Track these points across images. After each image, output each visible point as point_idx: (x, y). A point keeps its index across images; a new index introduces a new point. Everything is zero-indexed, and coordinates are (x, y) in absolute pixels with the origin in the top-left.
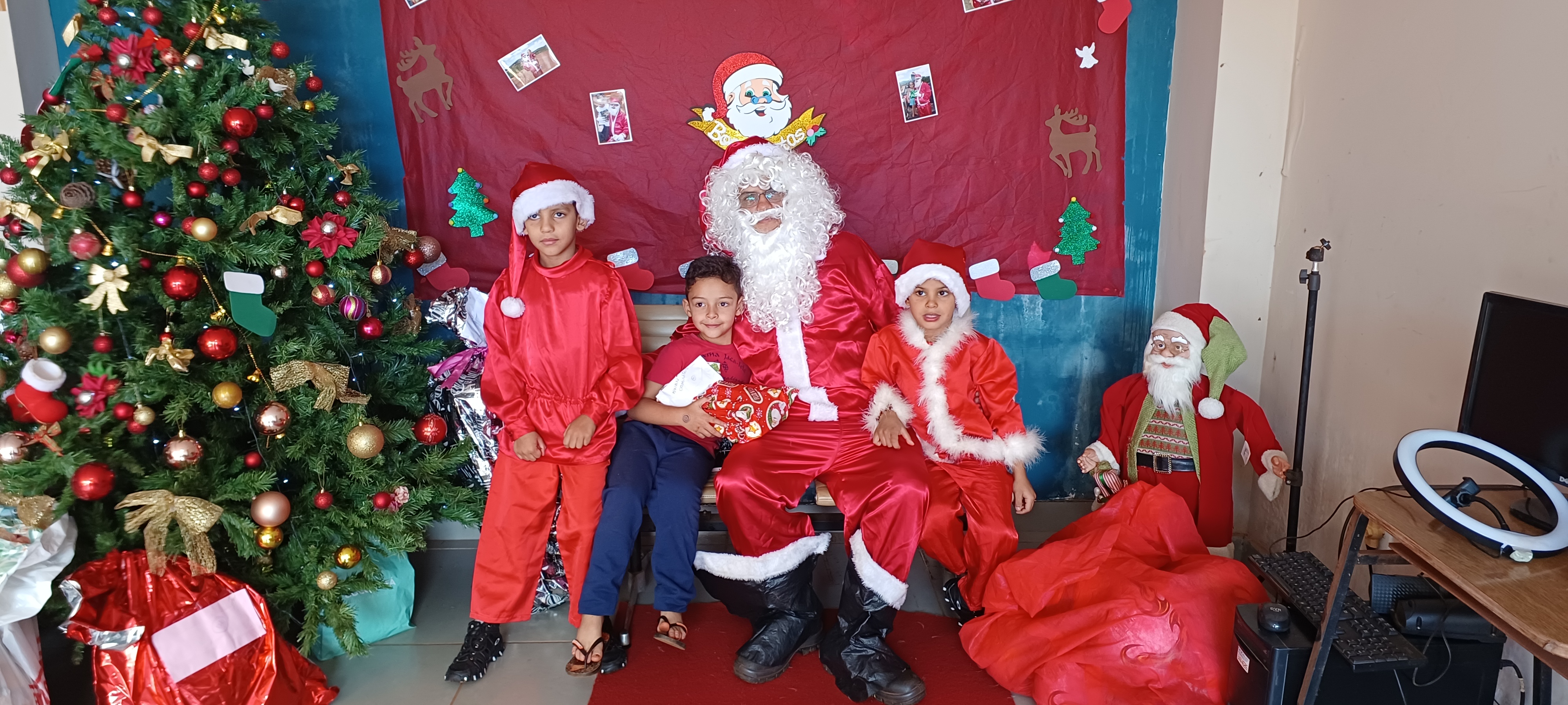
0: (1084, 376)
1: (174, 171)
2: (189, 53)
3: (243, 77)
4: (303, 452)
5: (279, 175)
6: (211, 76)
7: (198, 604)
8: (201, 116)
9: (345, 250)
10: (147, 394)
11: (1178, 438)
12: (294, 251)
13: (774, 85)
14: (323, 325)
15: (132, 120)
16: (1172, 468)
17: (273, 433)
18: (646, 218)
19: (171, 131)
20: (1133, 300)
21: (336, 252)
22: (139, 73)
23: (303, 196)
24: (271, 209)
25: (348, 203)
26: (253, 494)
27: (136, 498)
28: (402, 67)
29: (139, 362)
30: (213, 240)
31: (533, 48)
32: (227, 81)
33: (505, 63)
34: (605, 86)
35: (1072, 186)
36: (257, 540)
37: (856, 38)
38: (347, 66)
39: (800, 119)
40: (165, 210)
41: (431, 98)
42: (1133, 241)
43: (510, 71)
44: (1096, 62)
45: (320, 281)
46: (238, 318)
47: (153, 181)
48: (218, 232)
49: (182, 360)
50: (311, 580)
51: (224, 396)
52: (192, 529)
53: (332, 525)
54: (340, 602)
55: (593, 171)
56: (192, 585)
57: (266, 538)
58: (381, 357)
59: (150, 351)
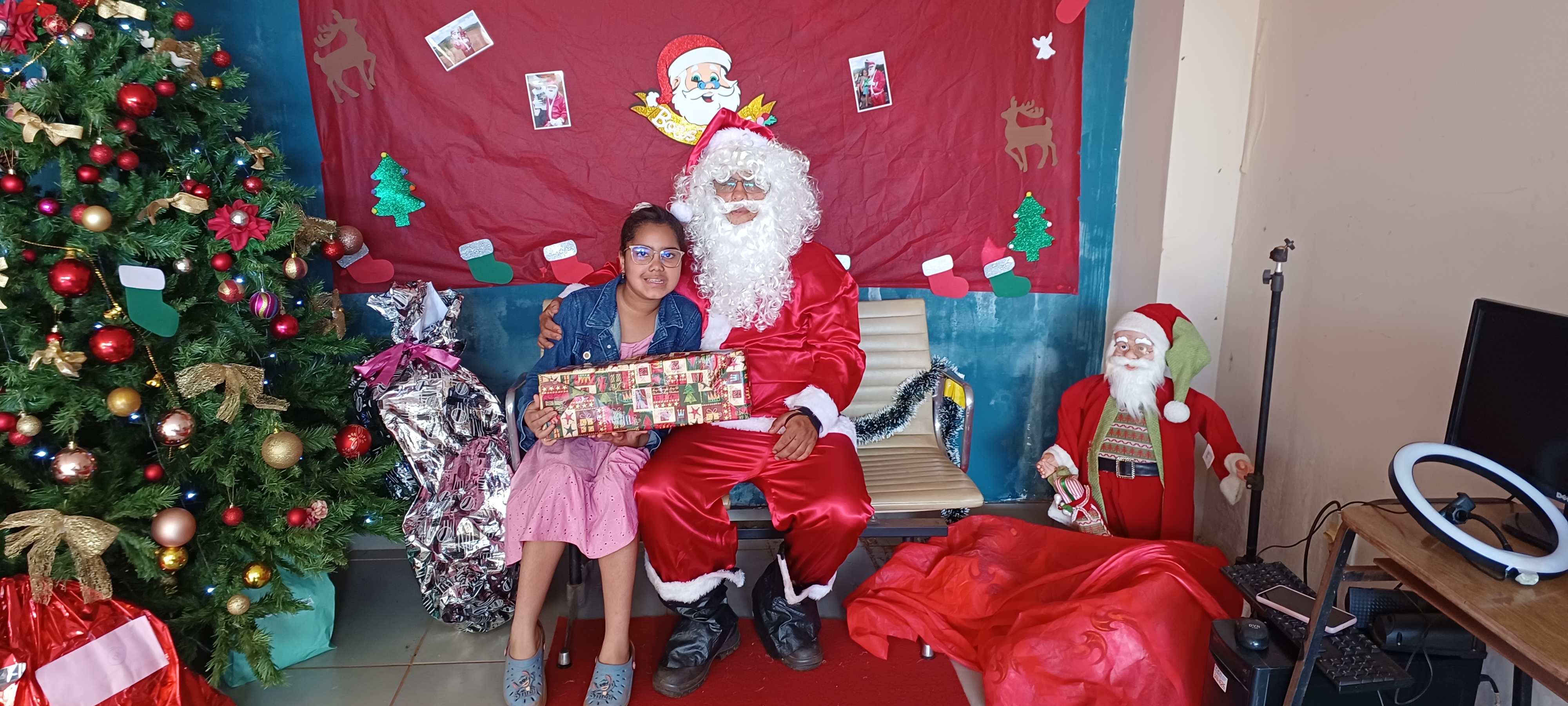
0: (1037, 375)
1: (62, 154)
2: (77, 22)
3: (142, 50)
4: (210, 463)
5: (182, 158)
6: (104, 48)
7: (90, 634)
8: (93, 92)
9: (255, 244)
10: (33, 401)
11: (1141, 442)
12: (198, 242)
13: (722, 70)
14: (232, 323)
15: (10, 95)
16: (1136, 472)
17: (175, 443)
18: (585, 208)
19: (58, 108)
20: (1087, 297)
21: (246, 245)
22: (19, 42)
23: (210, 182)
24: (172, 196)
25: (259, 190)
26: (153, 511)
27: (17, 519)
28: (320, 42)
29: (22, 366)
30: (107, 230)
31: (464, 26)
32: (123, 56)
33: (433, 40)
34: (543, 66)
35: (1027, 181)
36: (158, 561)
37: (808, 23)
38: (260, 40)
39: (750, 106)
40: (51, 196)
41: (352, 76)
42: (1088, 238)
43: (439, 49)
44: (1053, 52)
45: (228, 276)
46: (136, 317)
47: (38, 163)
48: (112, 222)
49: (72, 364)
50: (220, 602)
51: (120, 402)
52: (84, 552)
53: (241, 543)
54: (254, 627)
55: (528, 158)
56: (85, 613)
57: (169, 559)
58: (297, 356)
59: (35, 354)
